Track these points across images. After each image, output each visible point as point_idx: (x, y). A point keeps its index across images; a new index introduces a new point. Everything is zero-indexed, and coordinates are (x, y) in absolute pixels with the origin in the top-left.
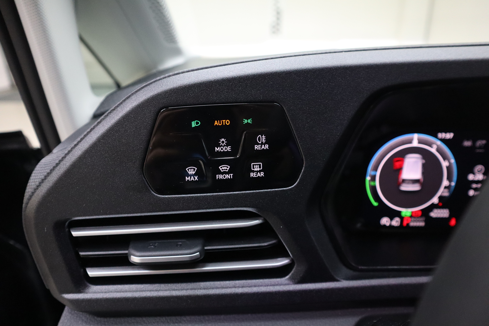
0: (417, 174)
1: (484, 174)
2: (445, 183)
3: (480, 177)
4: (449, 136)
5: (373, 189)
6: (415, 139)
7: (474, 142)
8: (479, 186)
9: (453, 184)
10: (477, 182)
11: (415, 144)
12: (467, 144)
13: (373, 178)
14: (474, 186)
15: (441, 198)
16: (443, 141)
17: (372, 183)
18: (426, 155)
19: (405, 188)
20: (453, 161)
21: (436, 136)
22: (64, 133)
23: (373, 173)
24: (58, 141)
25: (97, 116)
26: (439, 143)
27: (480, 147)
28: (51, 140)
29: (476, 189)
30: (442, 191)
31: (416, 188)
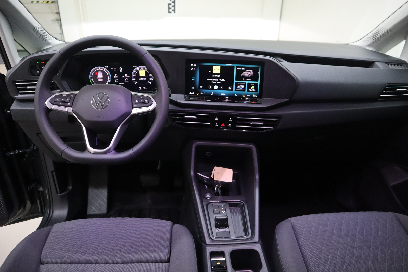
0: (102, 77)
1: (118, 76)
2: (109, 79)
3: (117, 77)
4: (107, 67)
5: (91, 80)
6: (99, 68)
7: (114, 68)
8: (117, 79)
9: (111, 79)
10: (116, 78)
11: (99, 69)
12: (112, 69)
13: (91, 78)
14: (116, 79)
15: (108, 82)
16: (106, 68)
17: (91, 79)
18: (102, 71)
19: (99, 80)
20: (109, 73)
21: (104, 67)
22: (12, 65)
23: (91, 76)
24: (11, 67)
25: (20, 62)
26: (105, 68)
27: (115, 70)
28: (9, 67)
29: (117, 80)
30: (109, 81)
31: (102, 80)
